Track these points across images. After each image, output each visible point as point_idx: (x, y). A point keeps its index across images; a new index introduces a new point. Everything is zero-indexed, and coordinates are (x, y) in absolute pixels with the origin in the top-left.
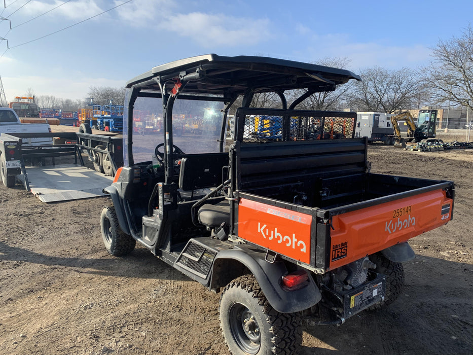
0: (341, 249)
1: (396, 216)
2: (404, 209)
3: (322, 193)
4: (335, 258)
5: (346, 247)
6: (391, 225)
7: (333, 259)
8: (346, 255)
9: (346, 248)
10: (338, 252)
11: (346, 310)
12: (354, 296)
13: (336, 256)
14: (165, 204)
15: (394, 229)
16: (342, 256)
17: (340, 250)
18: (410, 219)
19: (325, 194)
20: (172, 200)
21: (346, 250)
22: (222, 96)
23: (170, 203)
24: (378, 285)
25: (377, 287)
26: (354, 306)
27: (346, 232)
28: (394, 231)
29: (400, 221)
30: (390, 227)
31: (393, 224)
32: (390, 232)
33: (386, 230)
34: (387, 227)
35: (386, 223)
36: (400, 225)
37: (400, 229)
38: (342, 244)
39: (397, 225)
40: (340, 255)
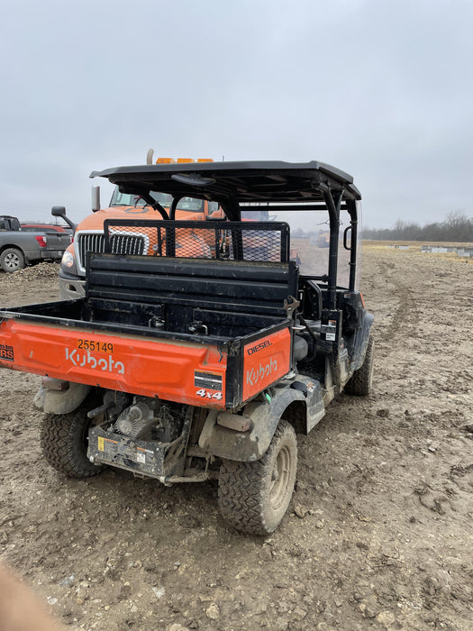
1: (82, 346)
2: (98, 344)
6: (76, 354)
8: (13, 359)
9: (12, 353)
10: (3, 352)
11: (92, 447)
12: (102, 439)
13: (2, 355)
16: (8, 358)
17: (6, 352)
18: (111, 361)
21: (13, 355)
24: (146, 450)
25: (145, 454)
26: (103, 450)
27: (10, 337)
28: (82, 365)
29: (91, 356)
30: (75, 358)
31: (78, 356)
32: (75, 364)
33: (67, 358)
34: (69, 354)
35: (67, 350)
36: (92, 362)
37: (93, 367)
38: (6, 346)
39: (87, 360)
40: (5, 356)
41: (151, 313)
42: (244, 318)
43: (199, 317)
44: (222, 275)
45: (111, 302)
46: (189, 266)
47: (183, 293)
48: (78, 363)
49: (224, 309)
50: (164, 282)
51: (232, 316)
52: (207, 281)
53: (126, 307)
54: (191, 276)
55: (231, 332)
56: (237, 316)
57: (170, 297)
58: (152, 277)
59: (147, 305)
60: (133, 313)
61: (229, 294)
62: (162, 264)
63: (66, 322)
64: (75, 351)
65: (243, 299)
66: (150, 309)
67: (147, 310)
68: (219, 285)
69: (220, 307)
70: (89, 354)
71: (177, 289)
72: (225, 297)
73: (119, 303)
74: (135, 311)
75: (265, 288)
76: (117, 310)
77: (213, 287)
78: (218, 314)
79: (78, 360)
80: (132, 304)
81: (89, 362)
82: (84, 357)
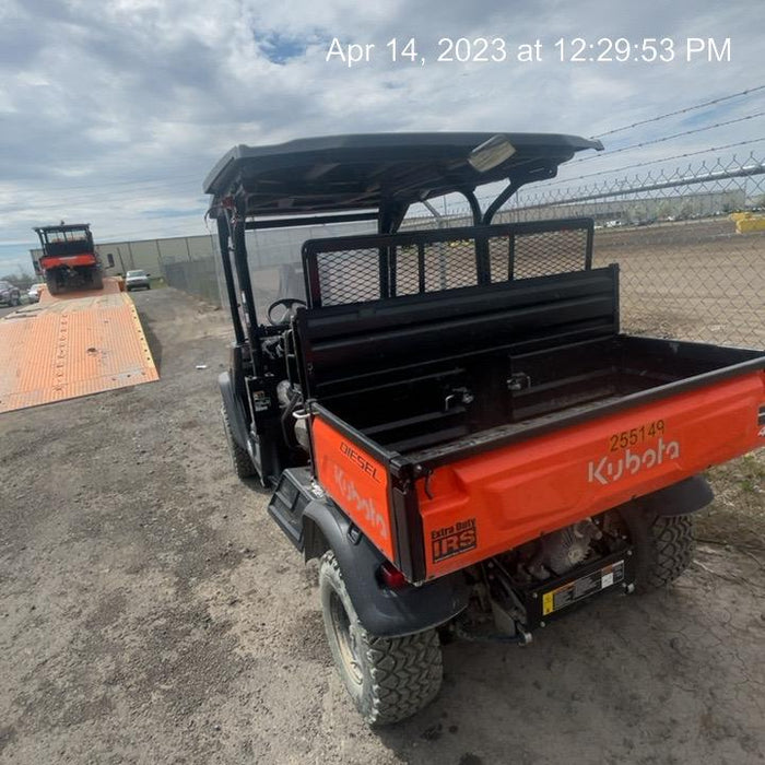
0: (458, 535)
1: (617, 446)
2: (642, 429)
3: (512, 384)
4: (441, 556)
5: (474, 528)
6: (606, 465)
7: (435, 558)
8: (474, 544)
9: (471, 532)
10: (449, 542)
12: (550, 595)
13: (445, 551)
14: (257, 409)
15: (615, 473)
16: (461, 548)
17: (455, 539)
18: (661, 447)
19: (518, 386)
20: (268, 402)
21: (474, 535)
22: (377, 210)
23: (266, 408)
24: (614, 565)
25: (613, 570)
26: (551, 610)
27: (466, 500)
28: (615, 478)
29: (631, 454)
30: (604, 472)
31: (610, 465)
32: (604, 481)
33: (591, 480)
34: (594, 472)
35: (591, 464)
36: (633, 464)
37: (634, 471)
38: (459, 525)
39: (624, 464)
40: (456, 547)
41: (447, 387)
48: (609, 478)
64: (605, 460)
66: (445, 380)
67: (440, 382)
70: (628, 454)
78: (543, 355)
79: (610, 472)
81: (628, 466)
82: (620, 462)
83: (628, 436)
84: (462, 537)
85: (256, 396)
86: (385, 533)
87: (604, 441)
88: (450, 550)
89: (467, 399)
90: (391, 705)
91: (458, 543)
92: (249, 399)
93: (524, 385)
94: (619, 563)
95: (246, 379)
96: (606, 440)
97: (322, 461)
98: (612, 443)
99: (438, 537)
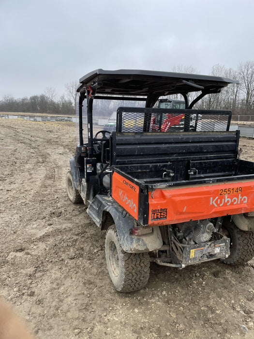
0: (161, 213)
1: (222, 193)
2: (233, 189)
3: (190, 172)
4: (154, 219)
5: (166, 212)
6: (217, 200)
7: (152, 219)
8: (166, 217)
9: (165, 213)
10: (157, 215)
11: (186, 258)
12: (194, 250)
13: (155, 217)
14: (88, 171)
15: (221, 203)
16: (161, 218)
17: (159, 214)
18: (240, 197)
19: (192, 173)
20: (92, 169)
21: (166, 214)
23: (91, 171)
24: (220, 245)
25: (220, 247)
26: (193, 257)
27: (165, 201)
28: (221, 205)
29: (228, 198)
30: (216, 202)
31: (219, 200)
32: (216, 206)
33: (211, 204)
34: (213, 201)
35: (212, 199)
36: (228, 201)
37: (228, 204)
38: (161, 209)
39: (224, 201)
40: (159, 217)
41: (164, 169)
42: (217, 162)
43: (194, 166)
44: (206, 140)
45: (134, 166)
46: (188, 137)
47: (184, 153)
48: (218, 205)
49: (207, 159)
50: (173, 148)
51: (211, 162)
52: (198, 145)
53: (146, 168)
54: (189, 142)
55: (208, 171)
56: (214, 162)
57: (174, 157)
58: (163, 146)
59: (161, 164)
60: (151, 171)
61: (209, 151)
62: (171, 137)
63: (210, 180)
64: (217, 198)
65: (216, 152)
66: (164, 166)
67: (162, 167)
68: (204, 146)
69: (205, 158)
70: (226, 197)
71: (181, 151)
72: (207, 153)
73: (140, 166)
74: (153, 169)
75: (226, 145)
76: (140, 170)
77: (201, 148)
78: (204, 162)
79: (219, 203)
80: (151, 165)
81: (226, 202)
82: (223, 200)
83: (227, 190)
84: (162, 214)
85: (88, 166)
86: (136, 210)
87: (218, 191)
88: (157, 218)
89: (172, 175)
90: (129, 279)
91: (161, 215)
92: (85, 167)
93: (195, 173)
94: (223, 244)
95: (85, 159)
96: (218, 190)
97: (115, 188)
98: (220, 192)
99: (154, 212)
